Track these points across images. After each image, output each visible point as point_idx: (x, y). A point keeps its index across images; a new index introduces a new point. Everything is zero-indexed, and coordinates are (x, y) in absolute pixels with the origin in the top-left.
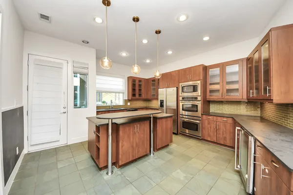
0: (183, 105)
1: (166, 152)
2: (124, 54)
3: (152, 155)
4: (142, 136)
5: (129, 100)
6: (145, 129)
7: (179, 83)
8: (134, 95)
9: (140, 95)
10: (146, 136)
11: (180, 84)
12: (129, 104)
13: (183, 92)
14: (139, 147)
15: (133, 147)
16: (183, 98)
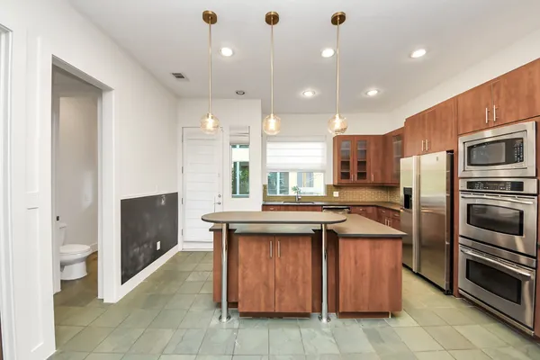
0: (469, 206)
1: (365, 331)
2: (308, 94)
3: (324, 320)
4: (291, 268)
5: (337, 187)
6: (300, 254)
7: (459, 135)
8: (345, 175)
9: (362, 175)
10: (300, 271)
11: (461, 140)
12: (336, 194)
13: (470, 164)
14: (281, 292)
15: (266, 285)
16: (470, 185)
